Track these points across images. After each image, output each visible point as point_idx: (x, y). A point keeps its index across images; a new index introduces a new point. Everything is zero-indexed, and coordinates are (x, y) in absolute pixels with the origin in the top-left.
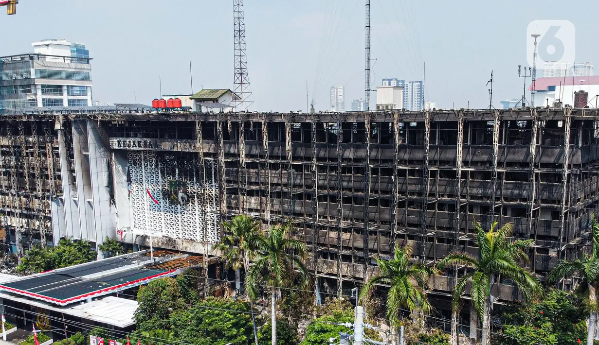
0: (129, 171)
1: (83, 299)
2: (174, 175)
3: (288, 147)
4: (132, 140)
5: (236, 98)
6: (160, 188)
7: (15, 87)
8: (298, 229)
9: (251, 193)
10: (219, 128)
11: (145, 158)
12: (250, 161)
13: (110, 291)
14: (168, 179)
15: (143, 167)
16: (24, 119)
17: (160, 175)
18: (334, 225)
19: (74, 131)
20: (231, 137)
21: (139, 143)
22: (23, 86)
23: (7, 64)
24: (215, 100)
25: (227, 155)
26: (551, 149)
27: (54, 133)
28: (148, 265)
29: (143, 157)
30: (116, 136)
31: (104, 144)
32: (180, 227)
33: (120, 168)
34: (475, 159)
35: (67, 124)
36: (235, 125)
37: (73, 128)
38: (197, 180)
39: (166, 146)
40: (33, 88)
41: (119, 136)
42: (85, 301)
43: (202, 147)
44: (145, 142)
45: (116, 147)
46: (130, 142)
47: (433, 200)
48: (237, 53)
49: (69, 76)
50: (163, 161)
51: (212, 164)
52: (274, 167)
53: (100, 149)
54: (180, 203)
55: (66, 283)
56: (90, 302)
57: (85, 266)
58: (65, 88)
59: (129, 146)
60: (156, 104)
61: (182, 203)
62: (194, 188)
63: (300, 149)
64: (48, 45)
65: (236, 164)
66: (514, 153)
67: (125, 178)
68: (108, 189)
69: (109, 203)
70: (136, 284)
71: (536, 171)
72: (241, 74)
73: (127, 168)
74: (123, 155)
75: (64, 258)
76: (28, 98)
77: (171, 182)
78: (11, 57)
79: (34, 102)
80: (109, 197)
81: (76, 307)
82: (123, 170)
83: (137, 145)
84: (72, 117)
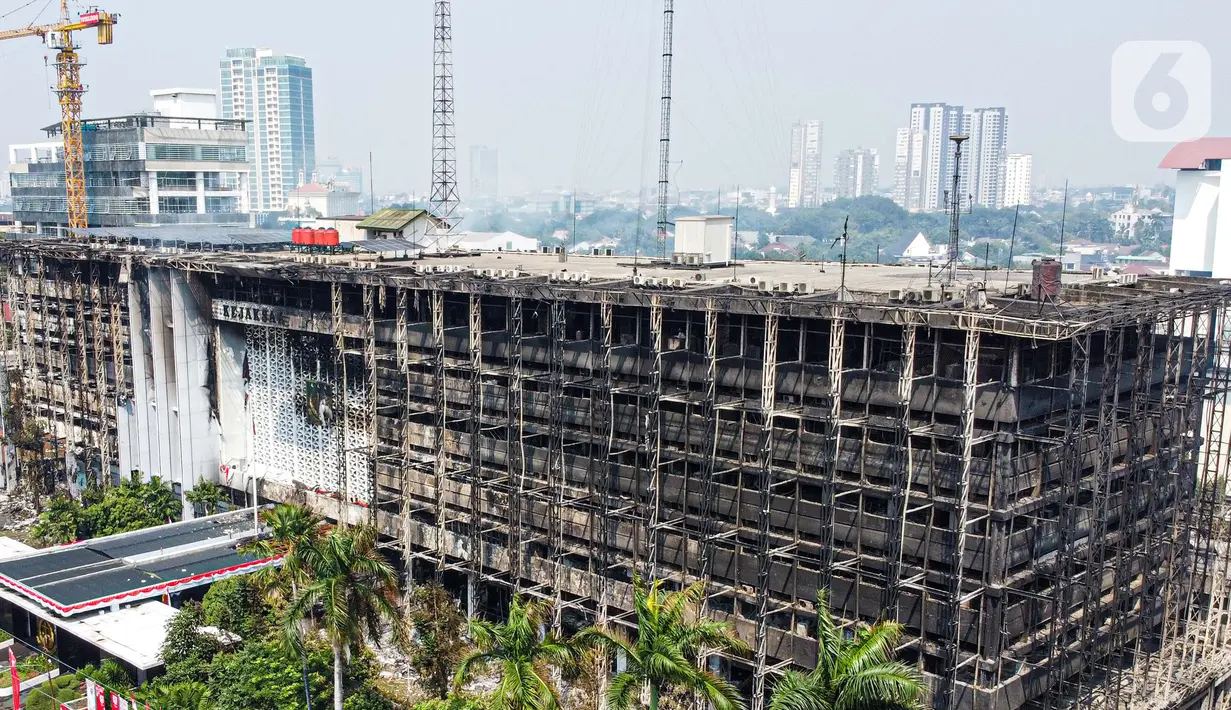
0: (246, 359)
1: (102, 605)
2: (314, 374)
3: (475, 340)
4: (244, 305)
6: (293, 393)
7: (115, 174)
9: (425, 419)
10: (367, 297)
11: (271, 338)
13: (155, 593)
14: (305, 377)
15: (268, 352)
17: (292, 370)
19: (151, 285)
21: (256, 311)
22: (130, 174)
23: (102, 132)
24: (398, 233)
25: (379, 347)
26: (953, 389)
29: (267, 336)
30: (222, 297)
31: (201, 312)
32: (320, 467)
33: (231, 353)
34: (812, 391)
35: (142, 273)
36: (391, 293)
37: (150, 281)
38: (348, 383)
39: (295, 322)
40: (142, 178)
41: (226, 299)
42: (107, 609)
43: (343, 328)
44: (265, 311)
45: (221, 317)
49: (207, 153)
50: (297, 346)
53: (193, 320)
54: (321, 423)
55: (99, 568)
56: (116, 613)
58: (200, 177)
59: (241, 317)
60: (297, 236)
61: (324, 424)
64: (175, 96)
65: (393, 365)
66: (884, 389)
67: (238, 371)
68: (208, 391)
69: (208, 416)
70: (205, 580)
72: (445, 183)
73: (243, 353)
74: (237, 332)
75: (112, 517)
76: (136, 195)
77: (308, 384)
79: (143, 203)
80: (208, 404)
81: (89, 620)
82: (236, 358)
83: (252, 316)
84: (147, 262)
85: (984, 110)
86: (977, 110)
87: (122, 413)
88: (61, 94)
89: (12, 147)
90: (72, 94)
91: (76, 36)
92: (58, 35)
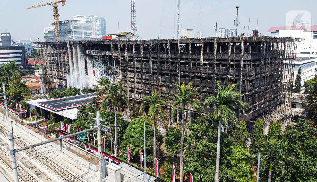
0: (93, 63)
1: (64, 108)
2: (108, 65)
3: (142, 53)
4: (93, 51)
5: (133, 35)
6: (103, 69)
7: (66, 32)
8: (147, 85)
10: (119, 46)
11: (99, 58)
12: (129, 59)
15: (98, 61)
16: (59, 43)
17: (103, 64)
19: (73, 47)
20: (122, 50)
21: (95, 52)
22: (69, 32)
24: (125, 36)
25: (122, 56)
26: (239, 55)
27: (67, 48)
29: (97, 58)
30: (88, 50)
31: (84, 53)
33: (90, 62)
34: (210, 58)
36: (124, 45)
37: (73, 46)
38: (115, 66)
39: (104, 53)
40: (71, 32)
41: (89, 50)
42: (65, 110)
43: (114, 54)
44: (97, 52)
45: (88, 54)
46: (92, 52)
47: (194, 75)
49: (85, 28)
50: (104, 59)
52: (137, 61)
53: (82, 54)
54: (109, 75)
58: (83, 33)
60: (103, 37)
63: (148, 54)
64: (78, 17)
65: (125, 60)
66: (225, 56)
67: (92, 65)
68: (85, 69)
69: (85, 74)
72: (134, 26)
73: (93, 62)
74: (91, 57)
76: (70, 36)
77: (107, 67)
78: (64, 21)
79: (72, 37)
80: (85, 72)
84: (72, 42)
87: (67, 75)
88: (54, 16)
89: (44, 28)
90: (57, 16)
91: (57, 4)
92: (54, 4)
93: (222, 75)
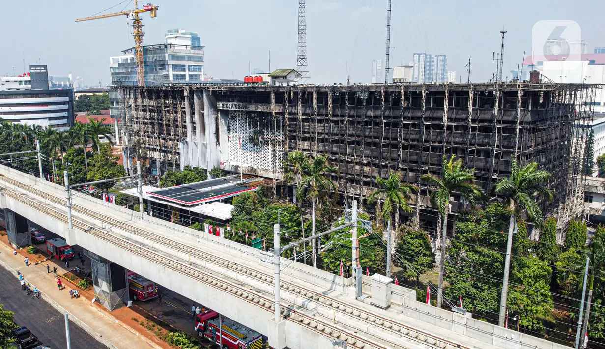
0: (228, 124)
1: (200, 202)
2: (256, 127)
3: (329, 108)
4: (231, 103)
5: (298, 75)
6: (248, 135)
7: (155, 66)
9: (304, 139)
10: (286, 96)
11: (239, 115)
12: (304, 117)
13: (217, 199)
14: (253, 129)
15: (237, 121)
16: (164, 89)
17: (248, 127)
18: (358, 161)
19: (195, 97)
20: (293, 102)
21: (236, 105)
22: (160, 66)
23: (150, 50)
24: (285, 77)
25: (290, 114)
26: (509, 112)
27: (183, 98)
28: (239, 184)
29: (237, 115)
30: (221, 101)
31: (214, 106)
32: (259, 161)
33: (223, 122)
34: (458, 117)
35: (191, 92)
36: (296, 94)
37: (195, 95)
38: (271, 130)
39: (252, 108)
40: (166, 67)
41: (223, 101)
42: (201, 204)
43: (274, 108)
44: (239, 105)
45: (221, 108)
47: (427, 145)
48: (300, 44)
49: (190, 58)
50: (250, 117)
51: (281, 120)
52: (320, 121)
53: (211, 109)
54: (259, 145)
55: (189, 193)
56: (204, 205)
57: (201, 183)
58: (187, 67)
59: (229, 107)
60: (246, 80)
61: (261, 145)
62: (268, 135)
63: (337, 109)
64: (176, 38)
65: (296, 119)
66: (484, 114)
67: (226, 128)
68: (216, 135)
69: (216, 144)
70: (232, 195)
71: (499, 126)
72: (302, 59)
73: (227, 122)
74: (226, 113)
75: (188, 178)
76: (163, 73)
77: (254, 131)
79: (167, 77)
80: (216, 140)
81: (196, 207)
82: (225, 123)
83: (234, 107)
84: (194, 88)
85: (438, 56)
86: (436, 56)
87: (181, 145)
88: (135, 36)
89: (111, 58)
90: (139, 36)
91: (141, 15)
92: (134, 14)
93: (479, 145)
